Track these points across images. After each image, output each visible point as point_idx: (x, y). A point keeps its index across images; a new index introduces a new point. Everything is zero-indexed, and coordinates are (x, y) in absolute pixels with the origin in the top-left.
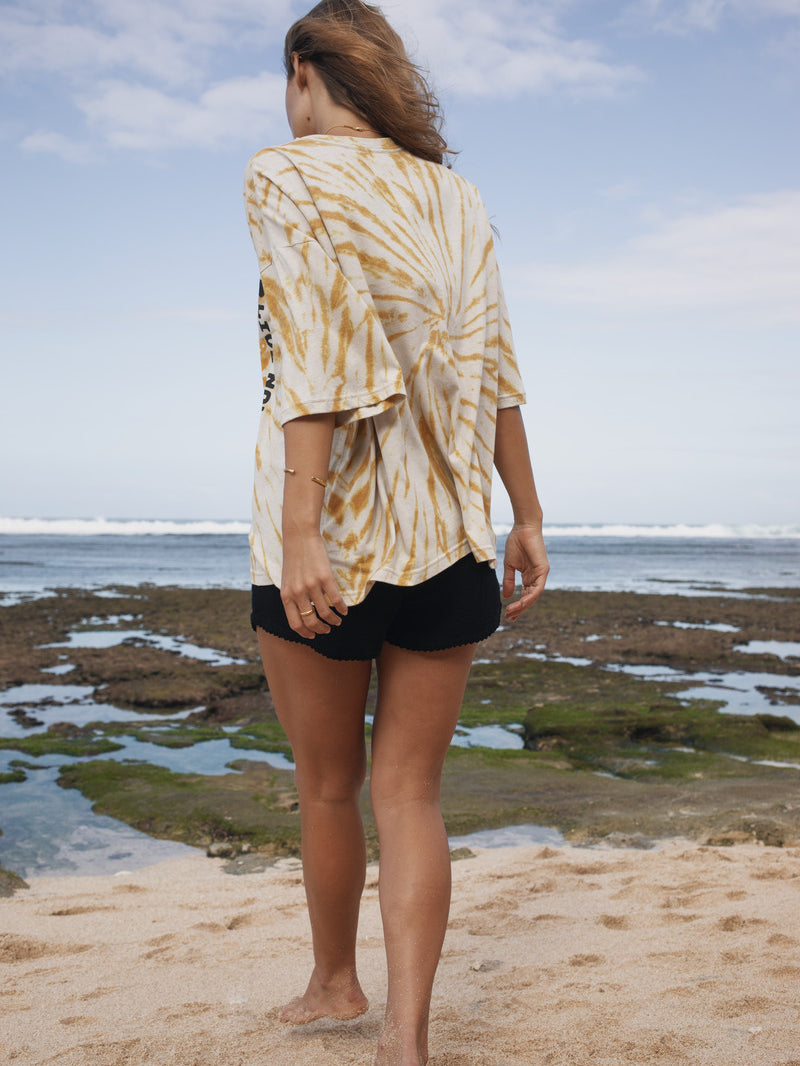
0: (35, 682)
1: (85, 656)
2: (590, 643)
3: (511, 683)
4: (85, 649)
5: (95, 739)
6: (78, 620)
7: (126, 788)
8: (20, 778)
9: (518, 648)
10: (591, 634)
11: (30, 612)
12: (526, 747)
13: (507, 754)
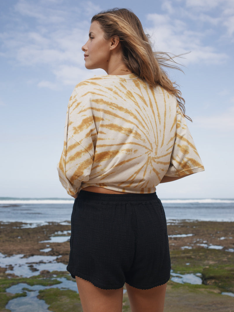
0: (38, 255)
1: (55, 246)
2: (222, 240)
3: (196, 256)
4: (55, 243)
5: (53, 279)
6: (54, 233)
7: (61, 300)
8: (24, 295)
9: (197, 242)
10: (222, 237)
11: (40, 230)
12: (203, 283)
13: (197, 286)
